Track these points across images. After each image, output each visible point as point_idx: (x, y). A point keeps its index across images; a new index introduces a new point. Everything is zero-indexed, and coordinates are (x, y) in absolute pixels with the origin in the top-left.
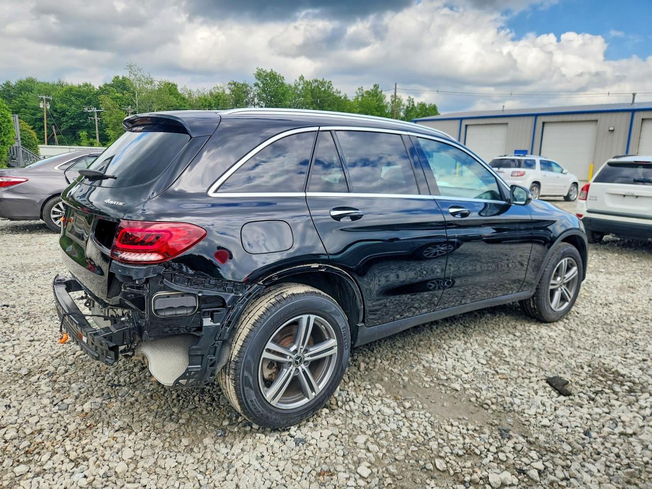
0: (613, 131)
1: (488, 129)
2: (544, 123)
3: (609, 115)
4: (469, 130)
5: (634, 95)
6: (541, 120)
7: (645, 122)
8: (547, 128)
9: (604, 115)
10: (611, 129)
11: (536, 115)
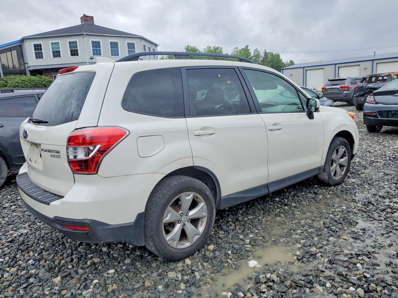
0: (366, 68)
1: (315, 71)
2: (339, 67)
3: (364, 63)
4: (308, 72)
5: (375, 52)
6: (337, 66)
7: (377, 64)
8: (340, 69)
9: (362, 62)
10: (365, 68)
11: (335, 64)
